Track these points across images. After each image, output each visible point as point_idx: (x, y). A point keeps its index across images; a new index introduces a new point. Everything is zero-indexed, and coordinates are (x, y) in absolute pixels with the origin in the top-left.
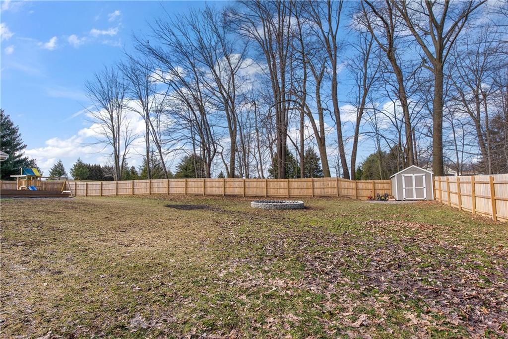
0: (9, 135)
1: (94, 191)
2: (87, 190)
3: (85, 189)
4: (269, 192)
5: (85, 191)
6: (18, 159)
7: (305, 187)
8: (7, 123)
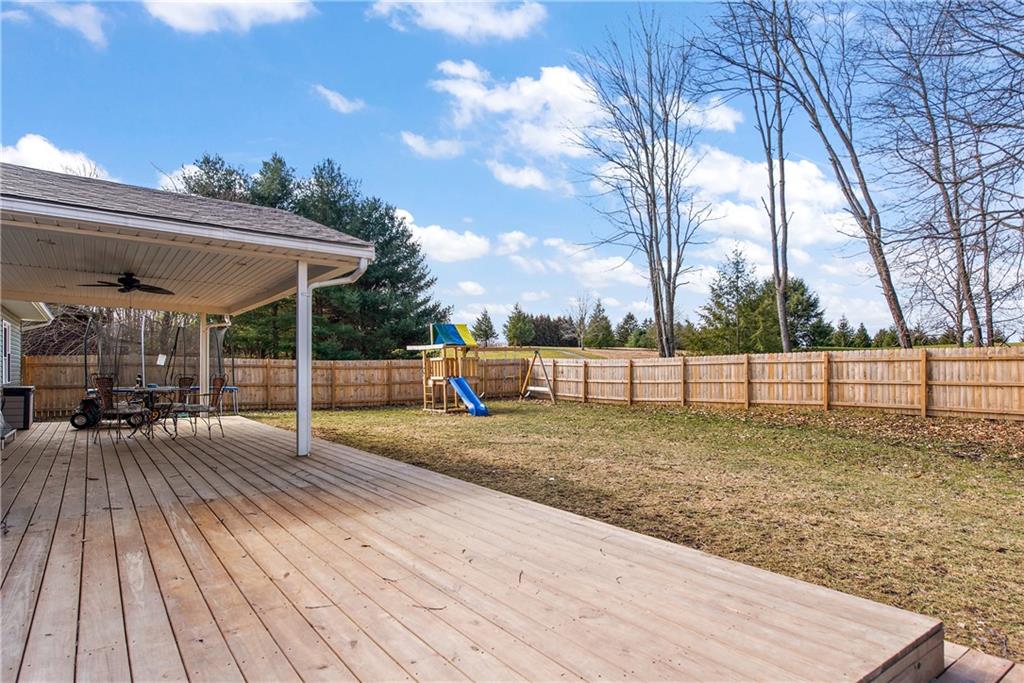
0: (406, 258)
1: (607, 388)
2: (586, 382)
3: (582, 379)
5: (581, 387)
6: (423, 307)
8: (403, 235)
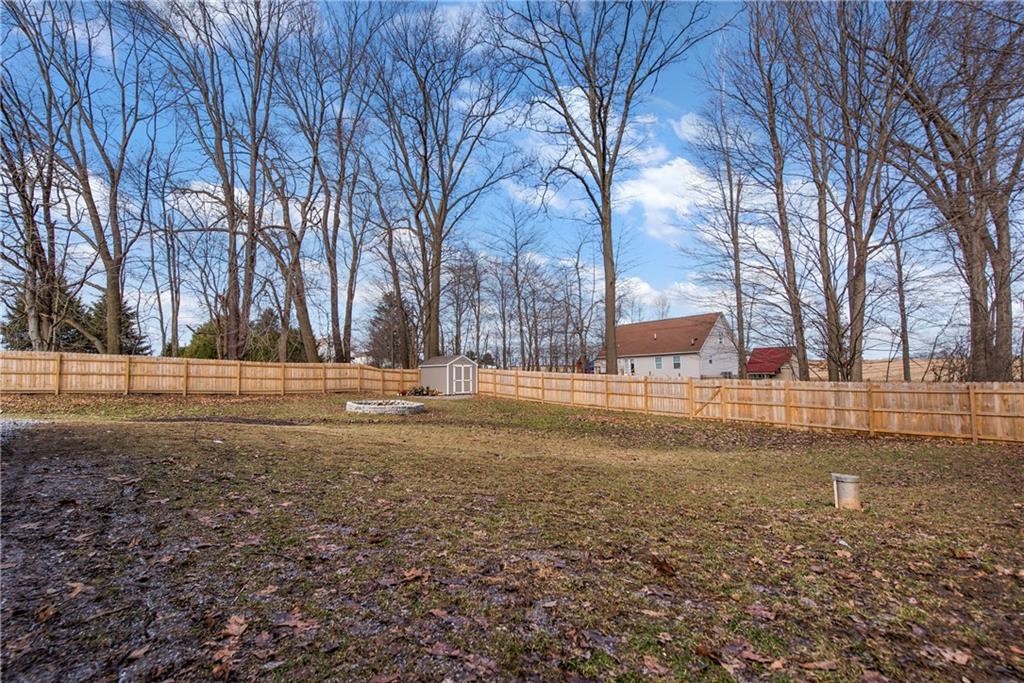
4: (243, 386)
7: (311, 376)
